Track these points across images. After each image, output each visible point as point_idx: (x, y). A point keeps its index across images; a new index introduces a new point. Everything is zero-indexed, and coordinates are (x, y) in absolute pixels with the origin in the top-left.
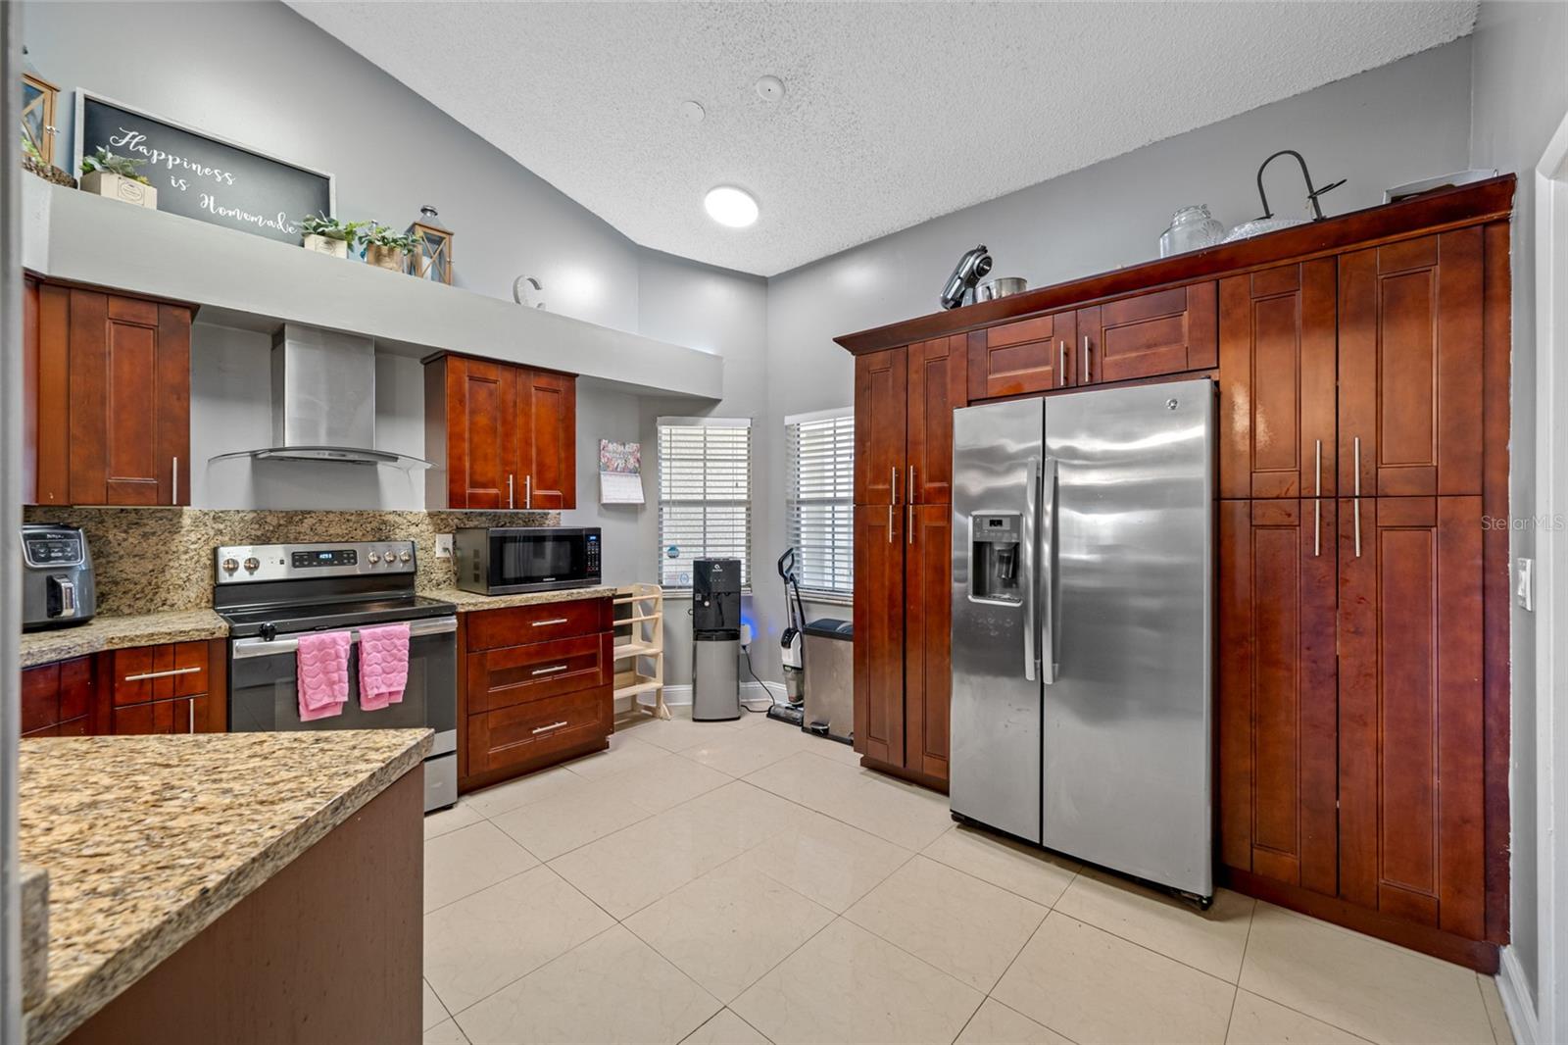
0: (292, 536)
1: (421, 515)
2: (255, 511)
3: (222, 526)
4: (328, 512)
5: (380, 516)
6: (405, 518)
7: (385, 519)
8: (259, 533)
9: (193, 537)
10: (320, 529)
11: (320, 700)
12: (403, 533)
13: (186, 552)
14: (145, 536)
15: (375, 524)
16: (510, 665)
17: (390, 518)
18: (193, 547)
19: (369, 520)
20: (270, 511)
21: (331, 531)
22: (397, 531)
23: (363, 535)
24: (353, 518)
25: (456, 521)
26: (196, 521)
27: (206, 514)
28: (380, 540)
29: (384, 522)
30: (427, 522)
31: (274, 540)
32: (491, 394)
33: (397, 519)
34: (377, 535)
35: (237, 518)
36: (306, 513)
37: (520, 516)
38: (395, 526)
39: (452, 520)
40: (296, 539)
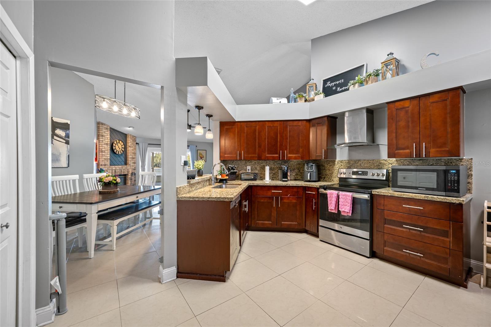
0: (356, 167)
1: (393, 161)
2: (348, 160)
3: (342, 164)
4: (364, 160)
5: (379, 161)
6: (387, 162)
7: (381, 162)
8: (349, 166)
9: (337, 166)
10: (362, 165)
11: (331, 207)
12: (387, 166)
13: (336, 170)
14: (330, 166)
15: (377, 164)
16: (394, 219)
17: (382, 162)
18: (337, 168)
19: (376, 162)
20: (351, 160)
21: (365, 166)
22: (385, 166)
23: (374, 167)
24: (371, 162)
25: (407, 163)
26: (338, 162)
27: (339, 161)
28: (379, 169)
29: (380, 163)
30: (395, 163)
31: (352, 168)
32: (407, 112)
33: (385, 162)
34: (378, 167)
35: (345, 162)
36: (360, 160)
37: (442, 160)
38: (384, 164)
39: (406, 162)
40: (357, 167)
